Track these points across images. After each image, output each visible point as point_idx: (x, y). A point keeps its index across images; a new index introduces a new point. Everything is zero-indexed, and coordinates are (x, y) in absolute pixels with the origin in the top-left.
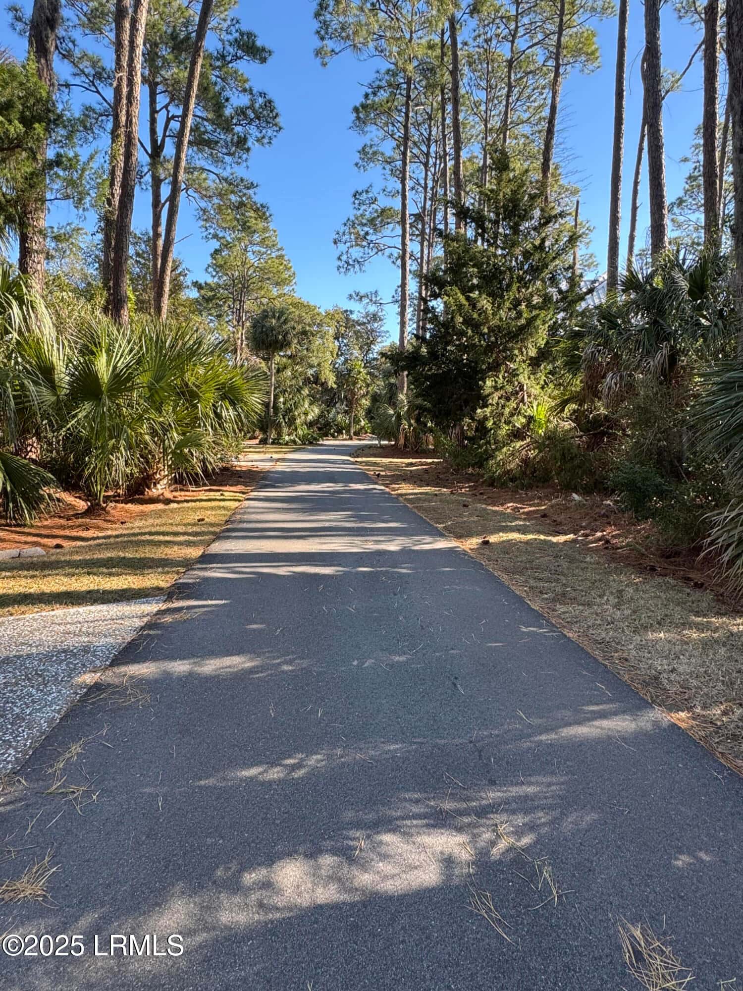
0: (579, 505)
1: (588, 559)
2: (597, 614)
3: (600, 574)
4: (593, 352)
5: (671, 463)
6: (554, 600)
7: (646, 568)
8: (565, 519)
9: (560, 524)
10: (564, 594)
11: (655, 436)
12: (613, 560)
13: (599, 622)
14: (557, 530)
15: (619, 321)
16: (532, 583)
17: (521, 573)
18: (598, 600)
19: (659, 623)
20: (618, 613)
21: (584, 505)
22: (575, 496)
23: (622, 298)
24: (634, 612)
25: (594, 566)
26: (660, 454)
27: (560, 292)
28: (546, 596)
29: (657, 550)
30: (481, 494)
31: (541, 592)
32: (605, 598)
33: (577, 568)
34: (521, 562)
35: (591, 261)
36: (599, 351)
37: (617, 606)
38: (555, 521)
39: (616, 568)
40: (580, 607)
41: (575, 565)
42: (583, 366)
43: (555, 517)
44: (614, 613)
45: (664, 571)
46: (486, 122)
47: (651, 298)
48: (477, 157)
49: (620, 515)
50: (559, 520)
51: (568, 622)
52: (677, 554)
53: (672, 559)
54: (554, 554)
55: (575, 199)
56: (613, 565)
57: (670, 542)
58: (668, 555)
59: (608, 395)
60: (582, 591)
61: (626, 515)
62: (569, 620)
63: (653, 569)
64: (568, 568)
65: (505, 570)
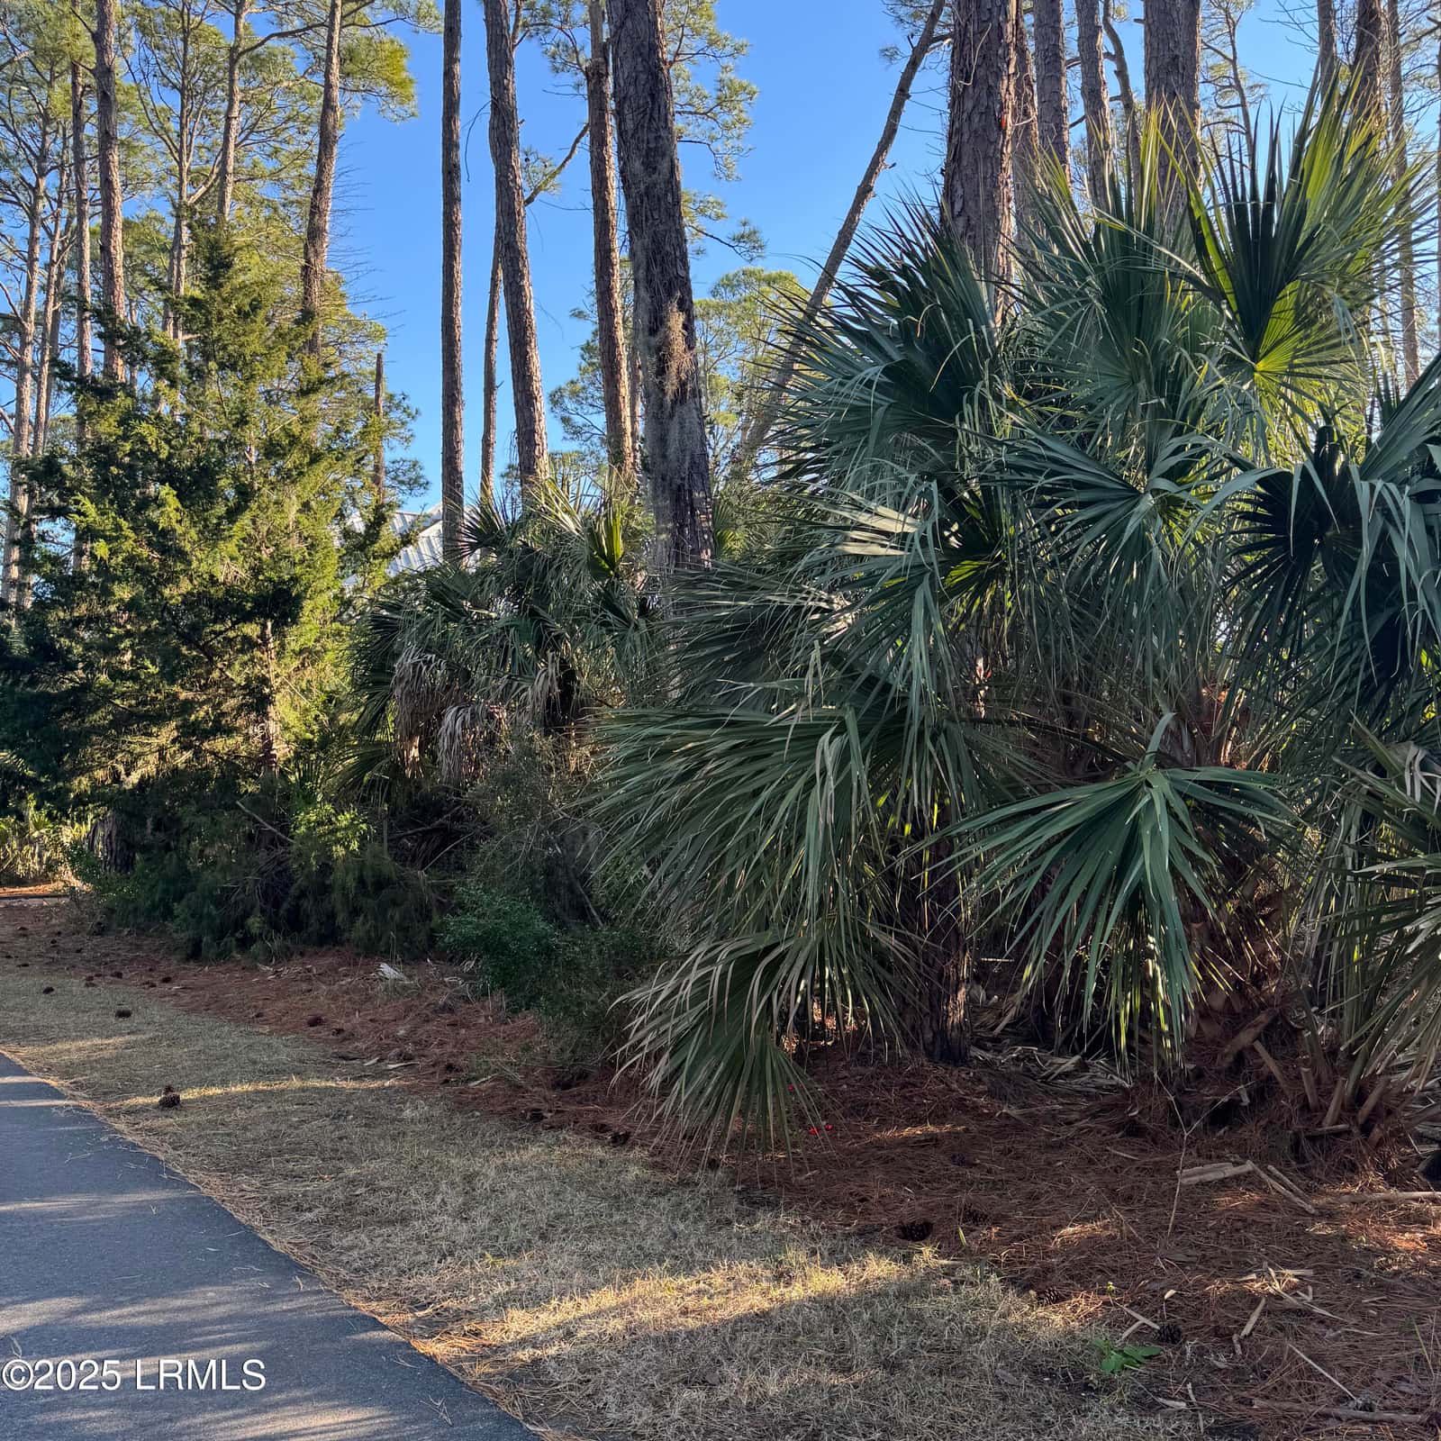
0: (397, 990)
1: (408, 1113)
2: (419, 1239)
3: (429, 1144)
4: (415, 665)
5: (571, 889)
6: (328, 1222)
7: (523, 1116)
8: (362, 1025)
9: (352, 1037)
10: (349, 1205)
11: (539, 835)
12: (461, 1105)
13: (423, 1257)
14: (343, 1051)
15: (467, 604)
16: (279, 1187)
17: (254, 1168)
18: (423, 1206)
19: (543, 1237)
20: (465, 1227)
21: (405, 988)
22: (386, 969)
23: (471, 562)
24: (497, 1219)
25: (419, 1128)
26: (549, 872)
27: (347, 534)
28: (309, 1215)
29: (546, 1074)
30: (167, 980)
31: (298, 1209)
32: (439, 1198)
33: (382, 1137)
34: (255, 1141)
35: (413, 475)
36: (428, 663)
37: (463, 1214)
38: (339, 1031)
39: (465, 1125)
40: (384, 1231)
41: (378, 1131)
42: (397, 692)
43: (341, 1023)
44: (455, 1230)
45: (557, 1118)
46: (179, 153)
47: (523, 565)
48: (162, 221)
49: (477, 1005)
50: (347, 1026)
51: (356, 1270)
52: (583, 1077)
53: (574, 1090)
54: (332, 1112)
55: (375, 348)
56: (458, 1120)
57: (568, 1054)
58: (566, 1081)
59: (449, 751)
60: (390, 1189)
61: (489, 1003)
62: (358, 1264)
63: (537, 1116)
64: (363, 1141)
65: (218, 1167)
